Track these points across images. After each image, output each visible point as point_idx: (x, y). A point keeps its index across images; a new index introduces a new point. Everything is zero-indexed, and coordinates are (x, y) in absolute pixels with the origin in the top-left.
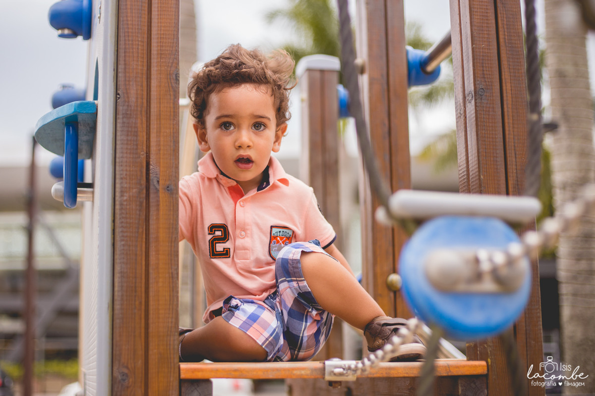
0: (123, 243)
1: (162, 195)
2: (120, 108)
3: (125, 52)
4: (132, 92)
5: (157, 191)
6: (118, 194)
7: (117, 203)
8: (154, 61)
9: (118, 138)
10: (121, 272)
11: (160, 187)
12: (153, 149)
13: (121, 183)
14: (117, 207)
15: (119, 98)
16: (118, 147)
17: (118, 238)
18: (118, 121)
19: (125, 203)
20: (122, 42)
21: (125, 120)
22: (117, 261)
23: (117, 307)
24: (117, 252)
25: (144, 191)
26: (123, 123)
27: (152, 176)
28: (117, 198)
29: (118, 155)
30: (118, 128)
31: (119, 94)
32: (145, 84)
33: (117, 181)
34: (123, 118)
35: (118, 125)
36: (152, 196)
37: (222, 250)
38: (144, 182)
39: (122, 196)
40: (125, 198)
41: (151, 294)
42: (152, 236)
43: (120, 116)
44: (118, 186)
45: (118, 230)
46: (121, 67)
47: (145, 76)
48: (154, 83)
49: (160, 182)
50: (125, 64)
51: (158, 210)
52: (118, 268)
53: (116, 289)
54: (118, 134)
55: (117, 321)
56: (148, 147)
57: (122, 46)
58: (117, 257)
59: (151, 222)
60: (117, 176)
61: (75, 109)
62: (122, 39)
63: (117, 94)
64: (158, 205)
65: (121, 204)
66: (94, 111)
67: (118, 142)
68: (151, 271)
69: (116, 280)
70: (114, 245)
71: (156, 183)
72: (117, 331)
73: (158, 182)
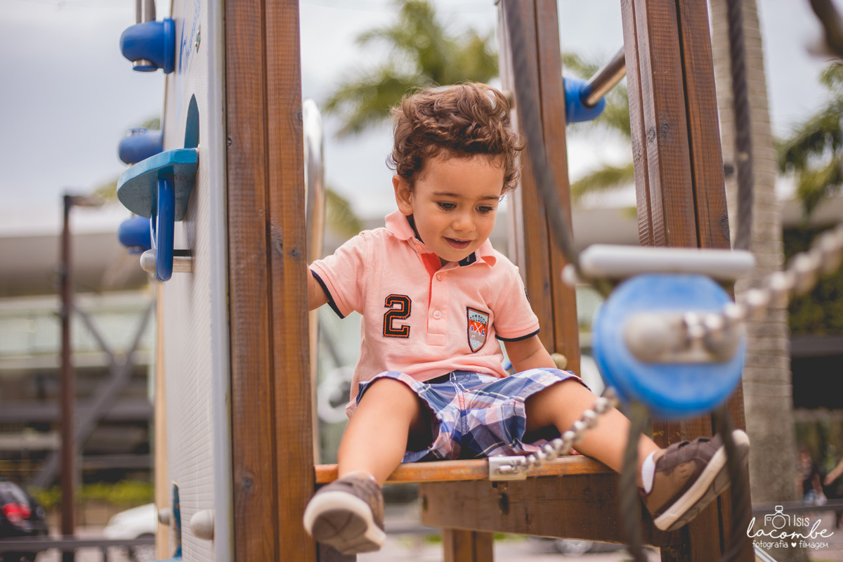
0: (241, 320)
1: (287, 262)
2: (232, 156)
3: (236, 88)
4: (247, 136)
5: (281, 256)
6: (233, 261)
7: (233, 272)
8: (271, 98)
9: (231, 193)
10: (241, 356)
11: (284, 252)
12: (274, 206)
13: (237, 248)
14: (233, 277)
15: (230, 144)
16: (231, 204)
17: (235, 314)
18: (231, 172)
19: (242, 272)
20: (231, 76)
21: (238, 170)
22: (235, 343)
23: (237, 398)
24: (235, 332)
25: (265, 257)
26: (237, 174)
27: (273, 238)
28: (233, 266)
29: (231, 214)
30: (231, 181)
31: (230, 139)
32: (261, 126)
33: (232, 245)
34: (236, 168)
35: (231, 177)
36: (274, 262)
37: (400, 328)
38: (264, 245)
39: (238, 263)
40: (242, 266)
41: (278, 382)
42: (276, 312)
43: (232, 166)
44: (233, 251)
45: (234, 305)
46: (231, 106)
47: (261, 117)
48: (272, 125)
49: (284, 245)
50: (236, 103)
51: (282, 280)
52: (236, 351)
53: (235, 377)
54: (231, 187)
55: (237, 416)
56: (268, 203)
57: (231, 80)
58: (235, 337)
59: (274, 294)
60: (232, 240)
61: (171, 158)
62: (231, 71)
63: (227, 139)
64: (282, 274)
65: (238, 274)
66: (196, 161)
67: (231, 198)
68: (276, 354)
69: (235, 366)
70: (230, 323)
71: (278, 247)
72: (237, 427)
73: (281, 245)
